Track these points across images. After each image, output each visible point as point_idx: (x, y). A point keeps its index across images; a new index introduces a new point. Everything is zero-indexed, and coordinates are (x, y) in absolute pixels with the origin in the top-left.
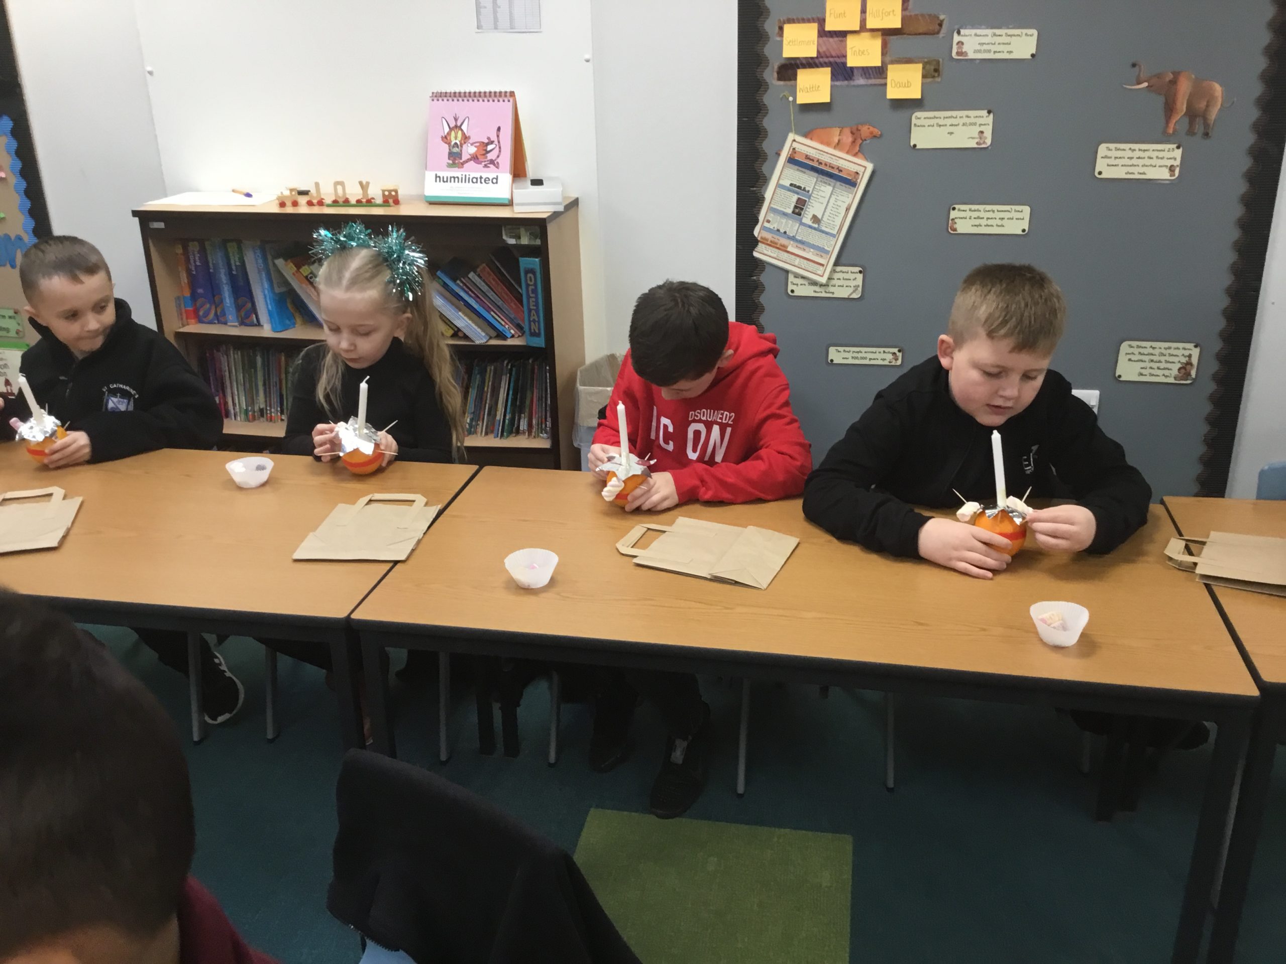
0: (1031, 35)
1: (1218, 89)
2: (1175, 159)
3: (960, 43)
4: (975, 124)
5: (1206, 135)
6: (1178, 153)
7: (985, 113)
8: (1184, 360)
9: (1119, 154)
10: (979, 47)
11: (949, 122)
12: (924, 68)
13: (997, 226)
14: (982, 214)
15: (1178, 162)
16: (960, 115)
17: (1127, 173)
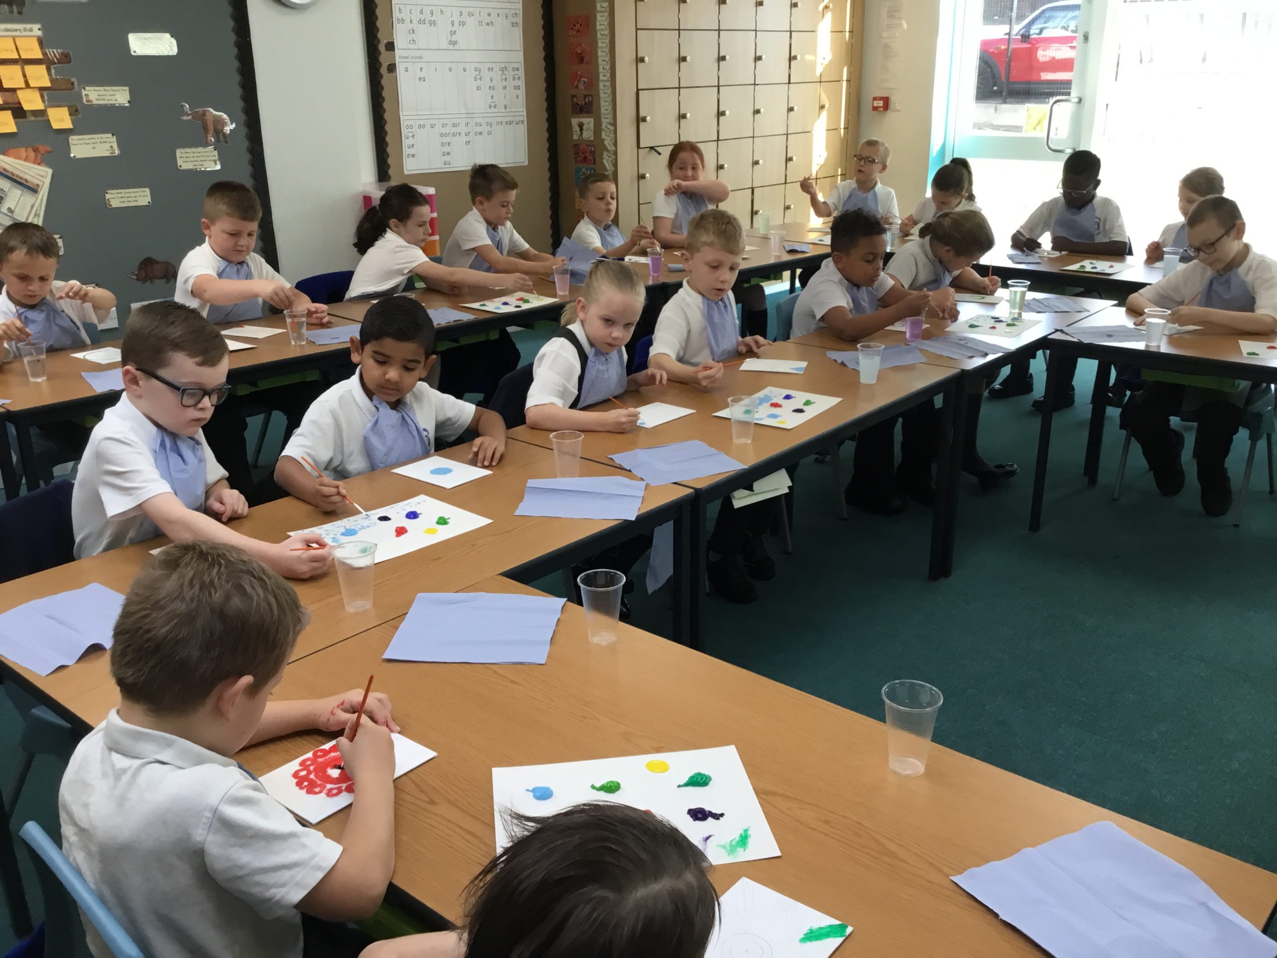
0: (126, 90)
1: (226, 118)
3: (87, 95)
4: (106, 142)
5: (227, 143)
6: (216, 152)
7: (110, 135)
9: (188, 155)
10: (98, 97)
11: (92, 141)
12: (69, 110)
13: (134, 201)
14: (123, 195)
15: (217, 158)
16: (97, 137)
17: (194, 165)
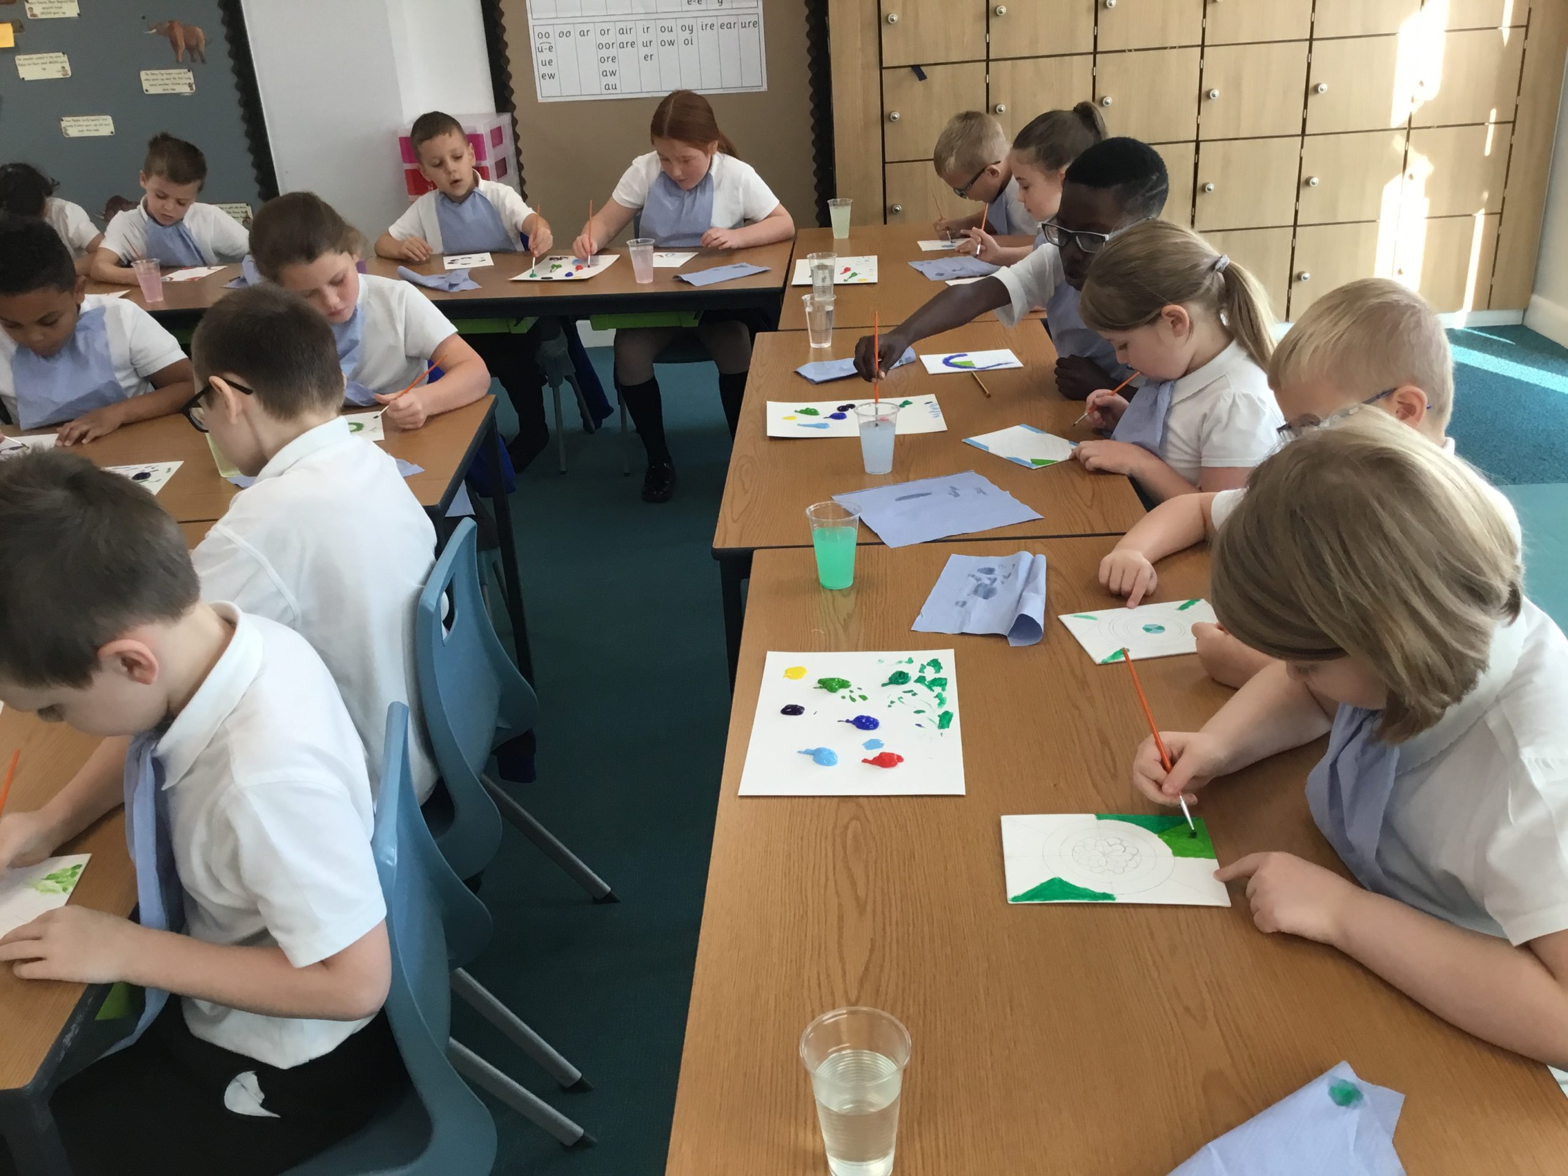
1: (199, 31)
2: (190, 79)
3: (31, 9)
4: (56, 62)
5: (203, 61)
6: (190, 75)
7: (61, 54)
8: (244, 215)
9: (154, 77)
10: (42, 10)
11: (40, 61)
12: (12, 25)
13: (94, 130)
14: (81, 123)
15: (192, 81)
16: (46, 56)
17: (165, 90)
